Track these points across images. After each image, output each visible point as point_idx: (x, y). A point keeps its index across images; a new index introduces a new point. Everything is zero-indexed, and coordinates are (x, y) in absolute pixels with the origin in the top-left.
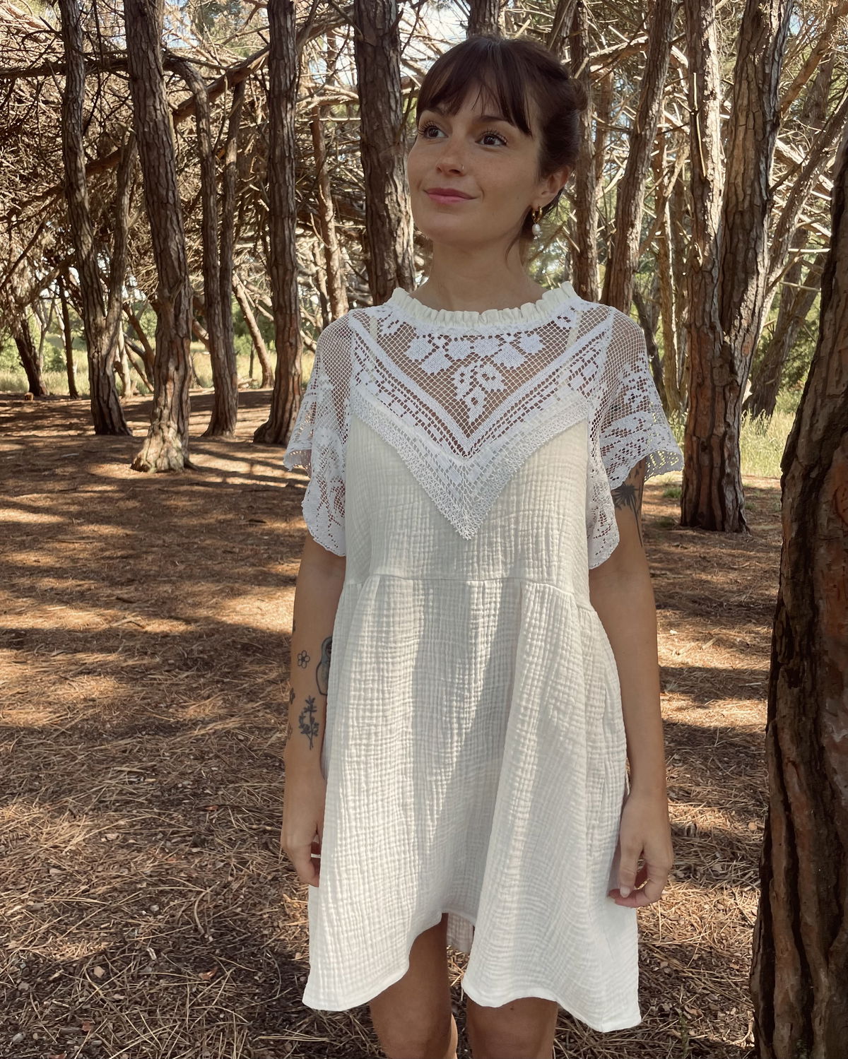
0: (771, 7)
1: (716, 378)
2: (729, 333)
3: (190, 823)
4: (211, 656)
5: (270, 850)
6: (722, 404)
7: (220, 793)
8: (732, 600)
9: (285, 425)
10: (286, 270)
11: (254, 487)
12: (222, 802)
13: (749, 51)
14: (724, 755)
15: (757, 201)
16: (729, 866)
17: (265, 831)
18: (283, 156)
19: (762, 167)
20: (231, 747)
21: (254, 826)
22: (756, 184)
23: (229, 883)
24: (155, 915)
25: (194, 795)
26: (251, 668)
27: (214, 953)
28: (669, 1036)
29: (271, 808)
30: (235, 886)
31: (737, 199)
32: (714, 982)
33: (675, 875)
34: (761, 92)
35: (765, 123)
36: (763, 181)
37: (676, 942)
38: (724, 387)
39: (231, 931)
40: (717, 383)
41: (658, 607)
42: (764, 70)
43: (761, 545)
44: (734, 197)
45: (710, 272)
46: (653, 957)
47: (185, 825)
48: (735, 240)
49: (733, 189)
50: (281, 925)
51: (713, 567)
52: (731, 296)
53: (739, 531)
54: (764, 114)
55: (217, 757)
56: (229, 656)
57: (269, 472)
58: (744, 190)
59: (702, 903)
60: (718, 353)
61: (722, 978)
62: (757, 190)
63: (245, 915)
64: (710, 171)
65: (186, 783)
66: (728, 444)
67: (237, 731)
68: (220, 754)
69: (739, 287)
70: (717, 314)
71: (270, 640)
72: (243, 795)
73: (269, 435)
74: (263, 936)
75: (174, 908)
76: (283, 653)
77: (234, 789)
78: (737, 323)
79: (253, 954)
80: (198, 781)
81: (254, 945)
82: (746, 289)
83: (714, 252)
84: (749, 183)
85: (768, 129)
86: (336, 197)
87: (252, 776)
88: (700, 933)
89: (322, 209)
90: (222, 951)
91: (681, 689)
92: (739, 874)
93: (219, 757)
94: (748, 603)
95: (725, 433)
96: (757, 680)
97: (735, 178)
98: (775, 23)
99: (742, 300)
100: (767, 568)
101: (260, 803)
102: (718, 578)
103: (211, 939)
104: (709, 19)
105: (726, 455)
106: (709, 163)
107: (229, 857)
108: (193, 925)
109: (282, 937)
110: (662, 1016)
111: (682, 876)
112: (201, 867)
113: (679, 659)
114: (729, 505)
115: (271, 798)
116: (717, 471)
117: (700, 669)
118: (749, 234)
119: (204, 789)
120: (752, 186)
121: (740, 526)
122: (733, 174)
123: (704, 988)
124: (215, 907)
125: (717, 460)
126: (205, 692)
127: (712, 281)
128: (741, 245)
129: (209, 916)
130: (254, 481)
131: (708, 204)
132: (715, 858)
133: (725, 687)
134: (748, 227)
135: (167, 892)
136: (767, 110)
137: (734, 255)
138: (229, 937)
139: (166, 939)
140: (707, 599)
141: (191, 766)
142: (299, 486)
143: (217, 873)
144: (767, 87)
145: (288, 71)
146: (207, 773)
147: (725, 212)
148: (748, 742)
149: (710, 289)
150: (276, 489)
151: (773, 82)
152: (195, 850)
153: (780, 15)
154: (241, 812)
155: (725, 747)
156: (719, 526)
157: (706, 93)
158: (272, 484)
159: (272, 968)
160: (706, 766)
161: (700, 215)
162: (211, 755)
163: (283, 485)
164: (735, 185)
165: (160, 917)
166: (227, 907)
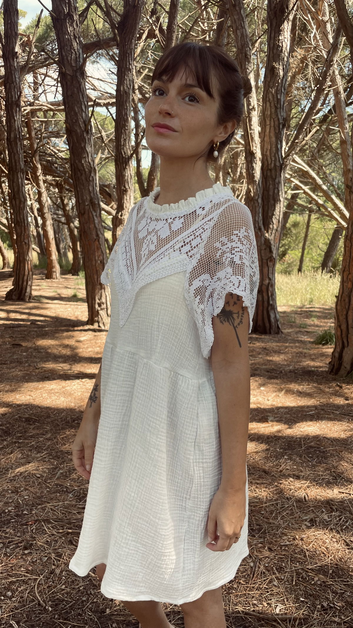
0: (279, 65)
1: (263, 255)
2: (268, 232)
3: (19, 534)
4: (7, 427)
5: (74, 545)
6: (267, 269)
7: (34, 512)
8: (286, 369)
9: (24, 289)
10: (20, 201)
11: (12, 326)
12: (36, 518)
13: (269, 86)
14: (310, 453)
15: (278, 164)
16: (331, 515)
17: (68, 533)
18: (15, 137)
19: (279, 146)
20: (33, 482)
21: (61, 531)
22: (277, 155)
23: (54, 570)
24: (10, 598)
25: (17, 515)
26: (34, 432)
27: (54, 618)
28: (331, 622)
29: (68, 518)
30: (58, 571)
31: (268, 162)
32: (344, 585)
33: (306, 525)
34: (276, 108)
35: (279, 124)
36: (279, 153)
37: (319, 565)
38: (267, 260)
39: (62, 602)
40: (263, 258)
41: (252, 376)
42: (277, 97)
43: (290, 340)
44: (266, 162)
45: (257, 200)
46: (309, 576)
47: (16, 536)
48: (268, 184)
49: (265, 158)
50: (93, 592)
51: (271, 353)
52: (268, 213)
53: (278, 333)
54: (278, 119)
55: (26, 489)
56: (19, 427)
57: (18, 316)
58: (271, 159)
59: (324, 539)
60: (263, 242)
61: (348, 581)
62: (278, 158)
63: (68, 590)
64: (254, 148)
65: (10, 509)
66: (270, 289)
67: (34, 472)
68: (27, 487)
69: (271, 207)
70: (262, 222)
71: (42, 414)
72: (48, 512)
73: (15, 295)
74: (83, 602)
75: (22, 592)
76: (52, 422)
77: (42, 508)
78: (271, 226)
79: (80, 614)
80: (18, 506)
81: (79, 609)
82: (274, 209)
83: (259, 190)
84: (273, 154)
85: (281, 127)
86: (42, 162)
87: (52, 499)
88: (329, 557)
89: (35, 169)
90: (59, 615)
91: (276, 419)
92: (338, 519)
93: (27, 489)
94: (294, 370)
95: (269, 283)
96: (311, 411)
97: (266, 152)
98: (281, 73)
99: (273, 215)
100: (297, 351)
101: (60, 516)
102: (277, 358)
103: (50, 609)
104: (250, 69)
105: (270, 294)
106: (254, 144)
107: (50, 553)
108: (36, 602)
109: (95, 600)
110: (324, 610)
111: (309, 525)
112: (33, 562)
113: (270, 403)
114: (273, 320)
115: (66, 512)
116: (266, 303)
117: (282, 408)
118: (274, 181)
119: (22, 511)
120: (275, 156)
121: (278, 331)
122: (265, 150)
123: (341, 590)
124: (48, 587)
125: (266, 298)
126: (8, 450)
127: (259, 205)
128: (271, 186)
129: (45, 594)
130: (11, 322)
131: (254, 165)
132: (323, 512)
133: (297, 416)
134: (274, 177)
135: (15, 582)
136: (280, 117)
137: (268, 191)
138: (62, 606)
139: (21, 614)
140: (273, 369)
141: (11, 497)
142: (39, 323)
143: (44, 565)
144: (279, 106)
145: (16, 90)
146: (22, 501)
147: (262, 169)
148: (318, 445)
149: (257, 209)
150: (25, 326)
151: (282, 103)
152: (26, 552)
153: (283, 69)
154: (50, 523)
155: (308, 449)
156: (268, 331)
157: (251, 107)
158: (22, 323)
159: (94, 621)
160: (302, 460)
161: (250, 171)
162: (22, 489)
163: (29, 323)
164: (266, 156)
165: (14, 599)
166: (56, 586)
